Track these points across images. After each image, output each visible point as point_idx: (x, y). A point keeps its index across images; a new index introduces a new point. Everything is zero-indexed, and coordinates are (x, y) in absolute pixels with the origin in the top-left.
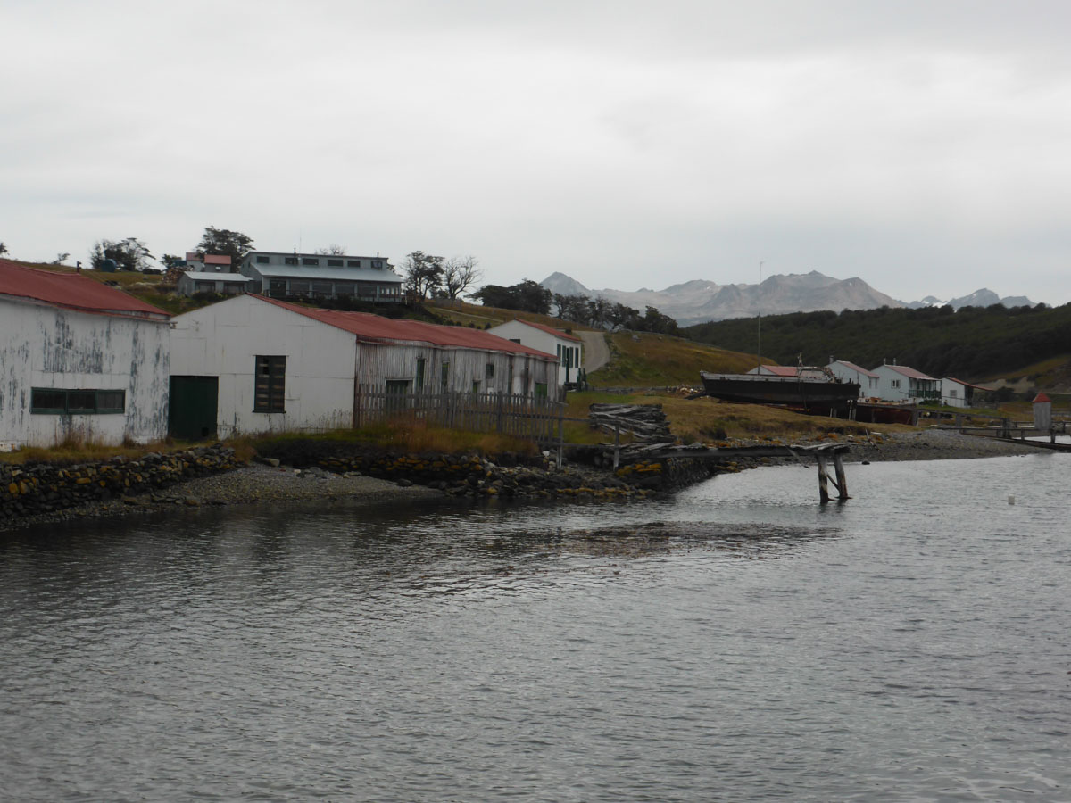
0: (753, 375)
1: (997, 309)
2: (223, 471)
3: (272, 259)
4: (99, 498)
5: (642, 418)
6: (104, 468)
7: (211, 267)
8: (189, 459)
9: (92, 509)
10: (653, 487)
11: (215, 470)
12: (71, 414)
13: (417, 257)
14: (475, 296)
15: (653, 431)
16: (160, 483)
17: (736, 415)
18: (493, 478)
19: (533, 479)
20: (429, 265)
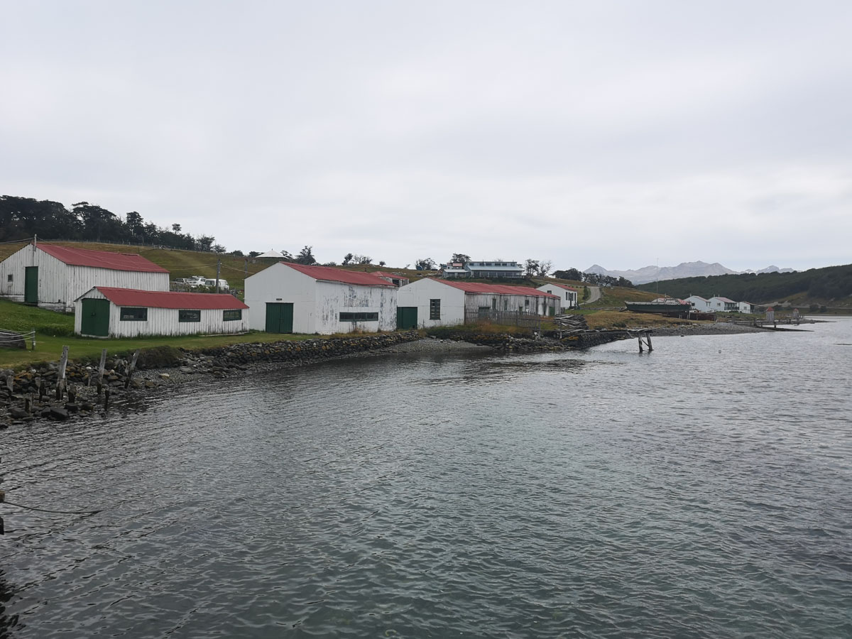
0: (655, 302)
1: (775, 273)
2: (413, 340)
3: (475, 264)
4: (360, 350)
5: (575, 320)
6: (362, 340)
7: (455, 267)
8: (398, 336)
9: (356, 355)
10: (574, 346)
11: (409, 340)
12: (356, 322)
13: (529, 261)
14: (553, 275)
15: (578, 324)
16: (386, 345)
17: (634, 318)
18: (512, 342)
19: (527, 343)
20: (533, 264)
